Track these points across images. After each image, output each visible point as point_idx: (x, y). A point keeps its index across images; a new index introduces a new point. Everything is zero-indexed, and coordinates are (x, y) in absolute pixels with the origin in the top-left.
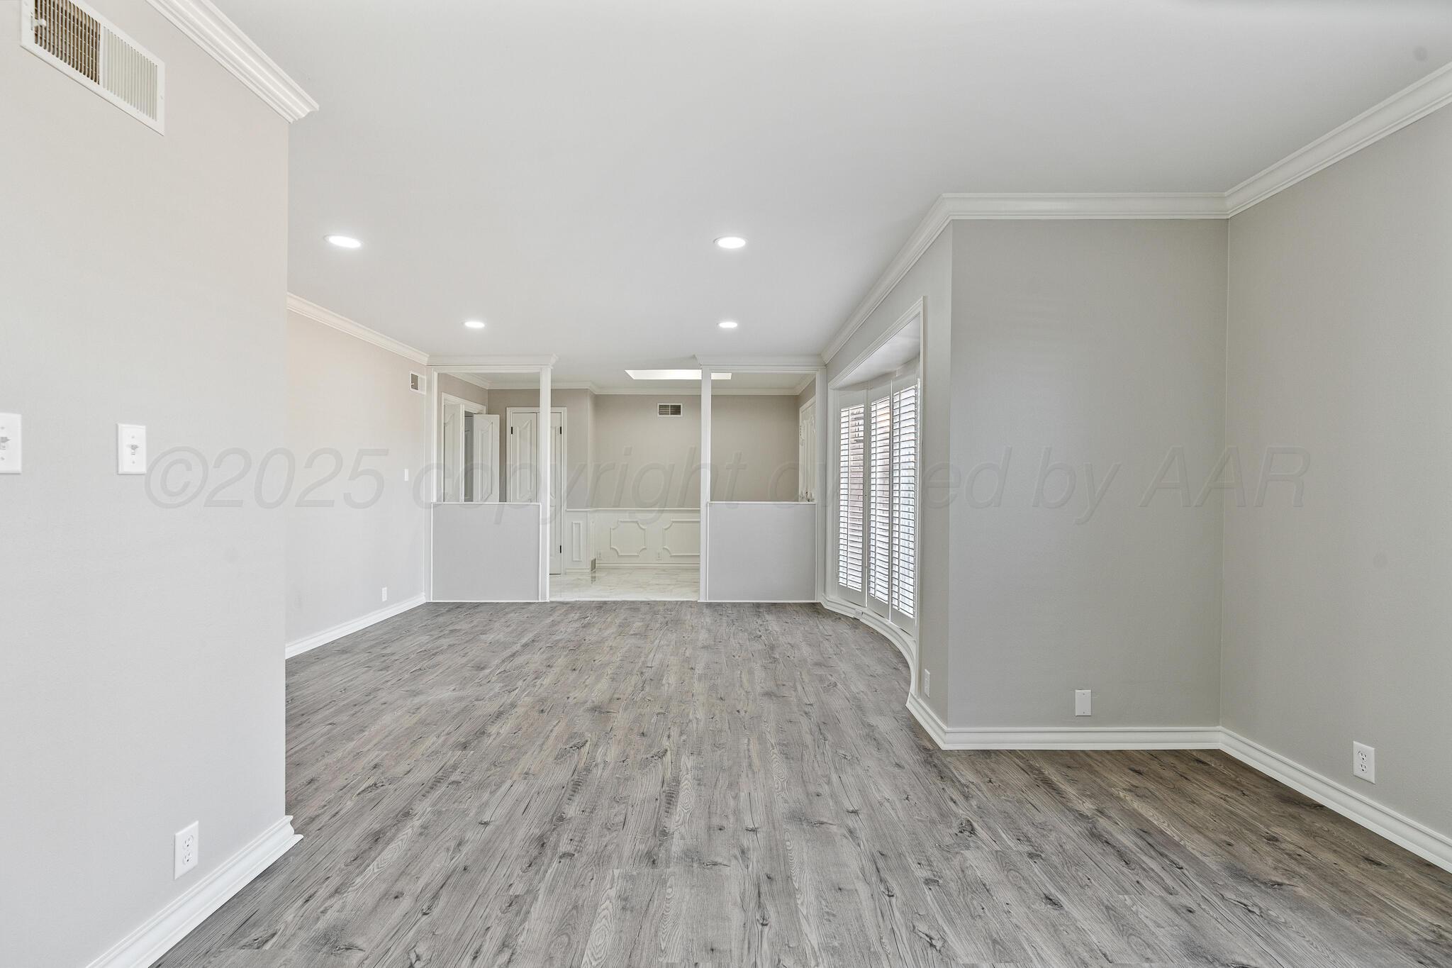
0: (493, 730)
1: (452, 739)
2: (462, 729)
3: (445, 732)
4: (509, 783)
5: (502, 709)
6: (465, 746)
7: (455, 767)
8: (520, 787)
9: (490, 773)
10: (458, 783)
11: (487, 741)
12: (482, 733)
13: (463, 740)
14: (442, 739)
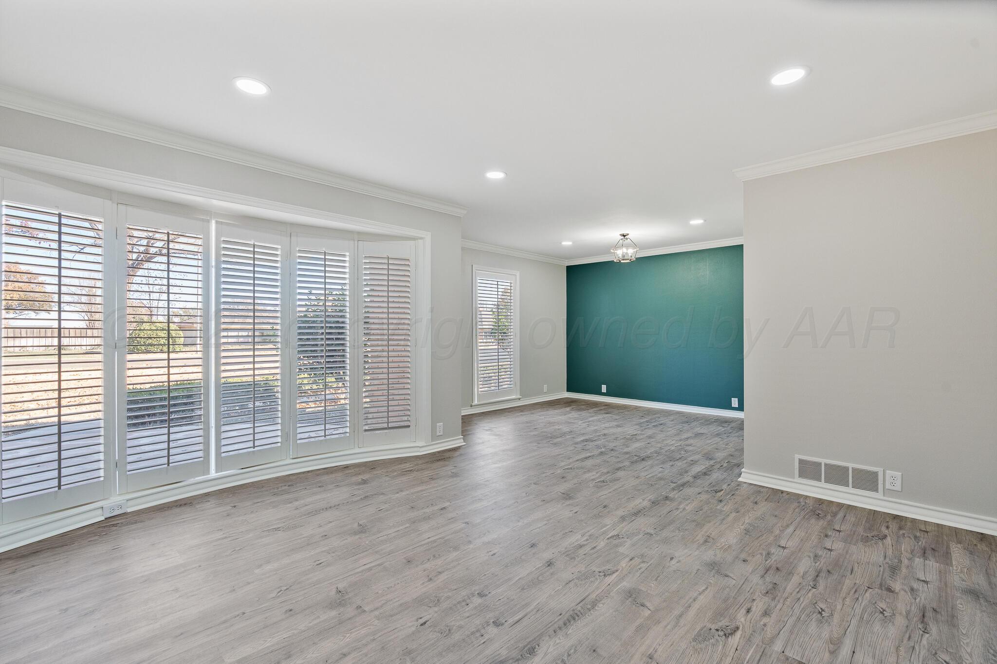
0: (646, 503)
1: (675, 504)
2: (668, 509)
3: (679, 511)
4: (647, 477)
5: (634, 518)
6: (667, 498)
7: (673, 489)
8: (643, 474)
9: (655, 482)
10: (672, 482)
11: (652, 497)
12: (654, 503)
13: (667, 502)
14: (682, 506)
